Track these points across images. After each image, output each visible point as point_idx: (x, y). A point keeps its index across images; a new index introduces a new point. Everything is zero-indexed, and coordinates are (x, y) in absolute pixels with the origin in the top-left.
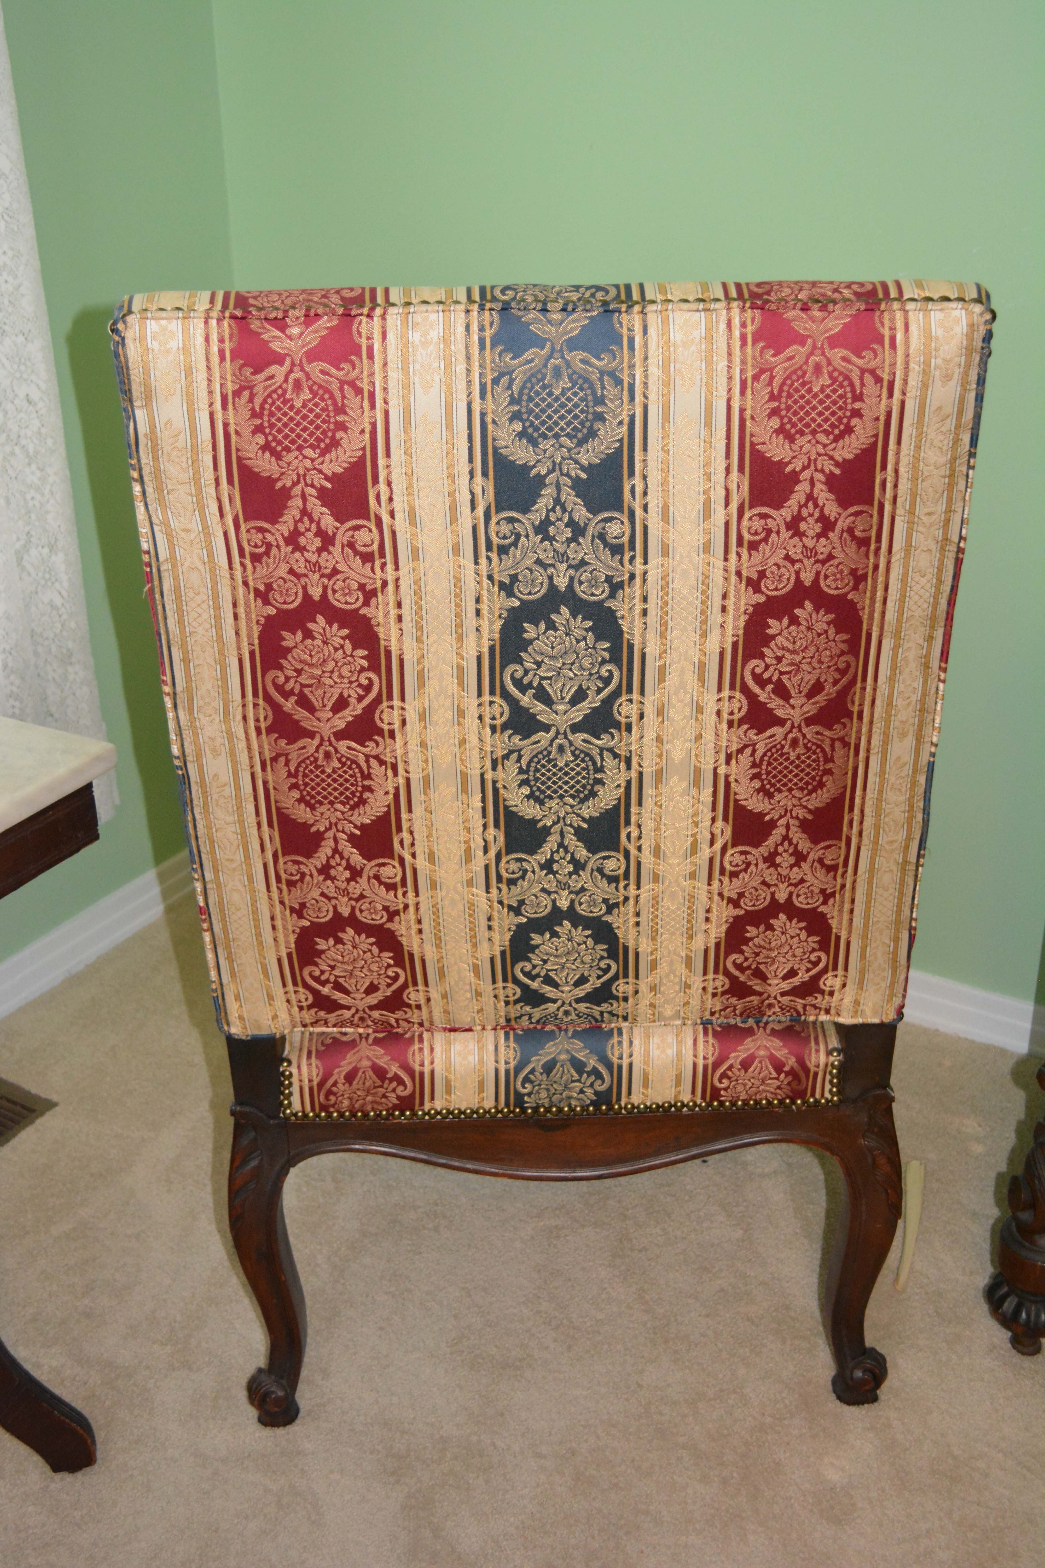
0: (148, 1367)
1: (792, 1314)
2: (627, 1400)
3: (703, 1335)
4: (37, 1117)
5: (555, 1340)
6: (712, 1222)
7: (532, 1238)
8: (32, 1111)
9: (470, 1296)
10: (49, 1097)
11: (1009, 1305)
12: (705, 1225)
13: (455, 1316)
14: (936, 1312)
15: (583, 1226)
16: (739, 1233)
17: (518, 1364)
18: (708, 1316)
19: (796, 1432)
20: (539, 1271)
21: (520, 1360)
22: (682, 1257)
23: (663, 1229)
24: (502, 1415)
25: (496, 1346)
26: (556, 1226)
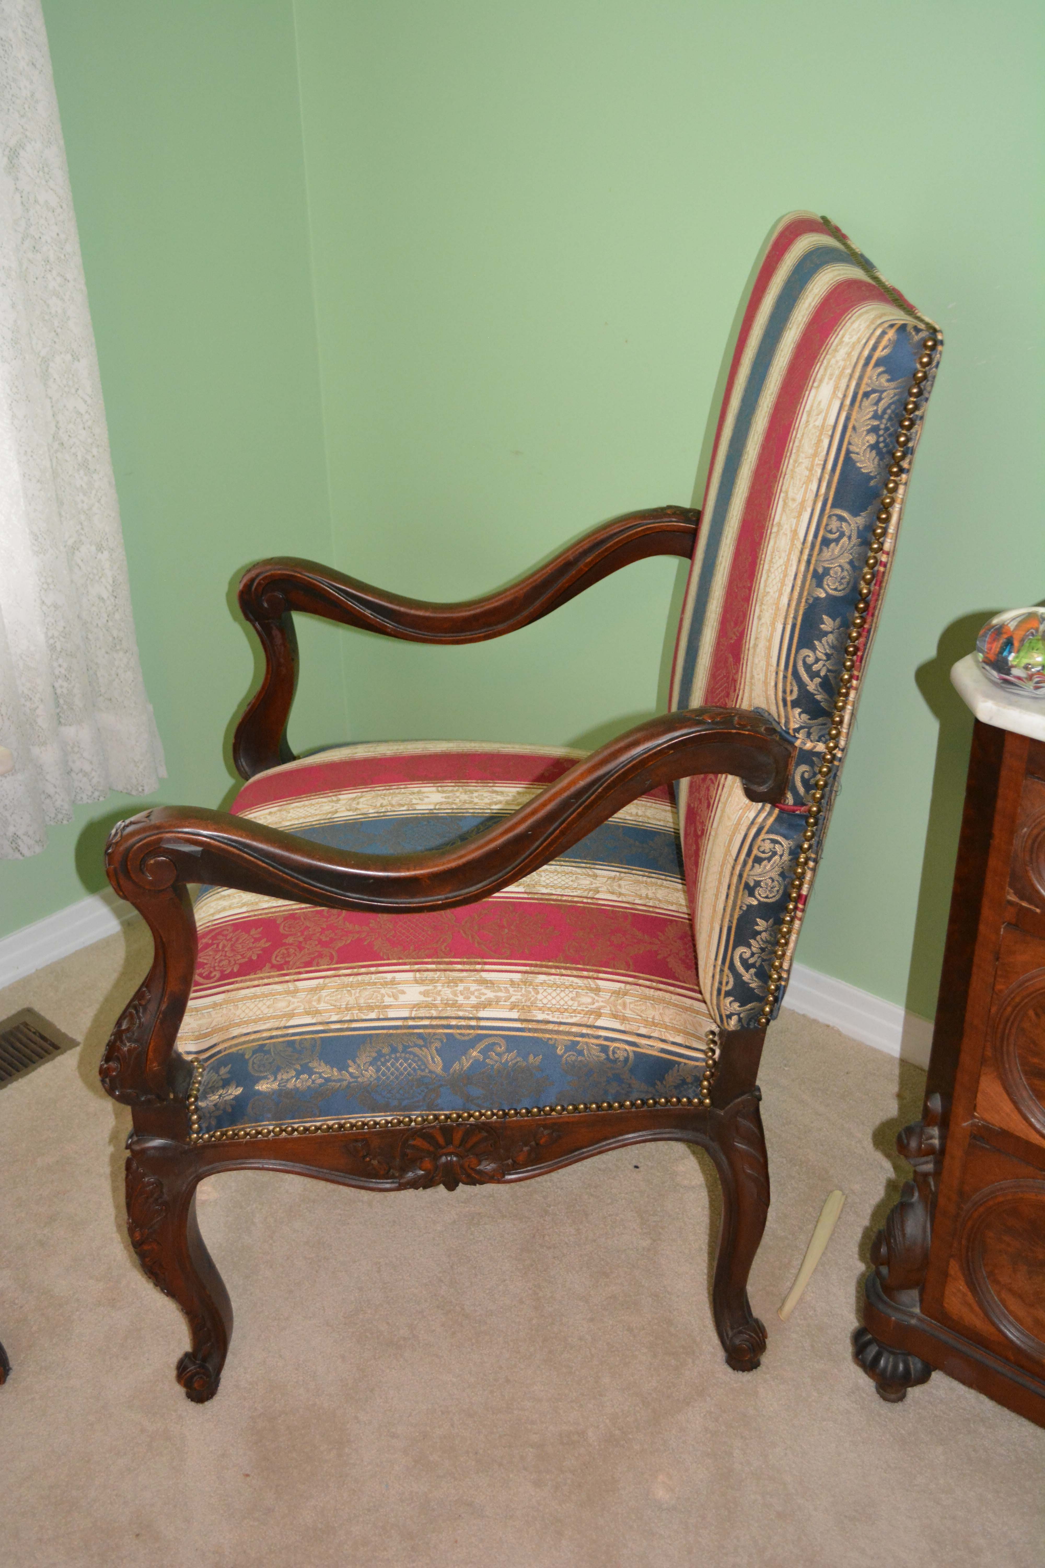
0: (78, 1300)
1: (672, 1329)
2: (492, 1392)
3: (581, 1339)
4: (59, 1055)
5: (443, 1325)
6: (625, 1228)
7: (454, 1222)
8: (57, 1048)
9: (379, 1271)
10: (74, 1037)
11: (873, 1350)
12: (617, 1230)
13: (361, 1289)
14: (812, 1346)
15: (503, 1217)
16: (646, 1243)
17: (402, 1342)
18: (592, 1320)
19: (637, 1447)
20: (449, 1256)
21: (405, 1339)
22: (586, 1258)
23: (578, 1230)
24: (372, 1391)
25: (388, 1323)
26: (479, 1214)
